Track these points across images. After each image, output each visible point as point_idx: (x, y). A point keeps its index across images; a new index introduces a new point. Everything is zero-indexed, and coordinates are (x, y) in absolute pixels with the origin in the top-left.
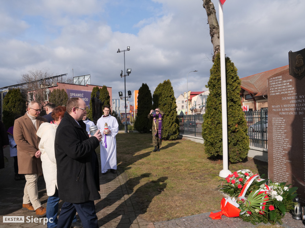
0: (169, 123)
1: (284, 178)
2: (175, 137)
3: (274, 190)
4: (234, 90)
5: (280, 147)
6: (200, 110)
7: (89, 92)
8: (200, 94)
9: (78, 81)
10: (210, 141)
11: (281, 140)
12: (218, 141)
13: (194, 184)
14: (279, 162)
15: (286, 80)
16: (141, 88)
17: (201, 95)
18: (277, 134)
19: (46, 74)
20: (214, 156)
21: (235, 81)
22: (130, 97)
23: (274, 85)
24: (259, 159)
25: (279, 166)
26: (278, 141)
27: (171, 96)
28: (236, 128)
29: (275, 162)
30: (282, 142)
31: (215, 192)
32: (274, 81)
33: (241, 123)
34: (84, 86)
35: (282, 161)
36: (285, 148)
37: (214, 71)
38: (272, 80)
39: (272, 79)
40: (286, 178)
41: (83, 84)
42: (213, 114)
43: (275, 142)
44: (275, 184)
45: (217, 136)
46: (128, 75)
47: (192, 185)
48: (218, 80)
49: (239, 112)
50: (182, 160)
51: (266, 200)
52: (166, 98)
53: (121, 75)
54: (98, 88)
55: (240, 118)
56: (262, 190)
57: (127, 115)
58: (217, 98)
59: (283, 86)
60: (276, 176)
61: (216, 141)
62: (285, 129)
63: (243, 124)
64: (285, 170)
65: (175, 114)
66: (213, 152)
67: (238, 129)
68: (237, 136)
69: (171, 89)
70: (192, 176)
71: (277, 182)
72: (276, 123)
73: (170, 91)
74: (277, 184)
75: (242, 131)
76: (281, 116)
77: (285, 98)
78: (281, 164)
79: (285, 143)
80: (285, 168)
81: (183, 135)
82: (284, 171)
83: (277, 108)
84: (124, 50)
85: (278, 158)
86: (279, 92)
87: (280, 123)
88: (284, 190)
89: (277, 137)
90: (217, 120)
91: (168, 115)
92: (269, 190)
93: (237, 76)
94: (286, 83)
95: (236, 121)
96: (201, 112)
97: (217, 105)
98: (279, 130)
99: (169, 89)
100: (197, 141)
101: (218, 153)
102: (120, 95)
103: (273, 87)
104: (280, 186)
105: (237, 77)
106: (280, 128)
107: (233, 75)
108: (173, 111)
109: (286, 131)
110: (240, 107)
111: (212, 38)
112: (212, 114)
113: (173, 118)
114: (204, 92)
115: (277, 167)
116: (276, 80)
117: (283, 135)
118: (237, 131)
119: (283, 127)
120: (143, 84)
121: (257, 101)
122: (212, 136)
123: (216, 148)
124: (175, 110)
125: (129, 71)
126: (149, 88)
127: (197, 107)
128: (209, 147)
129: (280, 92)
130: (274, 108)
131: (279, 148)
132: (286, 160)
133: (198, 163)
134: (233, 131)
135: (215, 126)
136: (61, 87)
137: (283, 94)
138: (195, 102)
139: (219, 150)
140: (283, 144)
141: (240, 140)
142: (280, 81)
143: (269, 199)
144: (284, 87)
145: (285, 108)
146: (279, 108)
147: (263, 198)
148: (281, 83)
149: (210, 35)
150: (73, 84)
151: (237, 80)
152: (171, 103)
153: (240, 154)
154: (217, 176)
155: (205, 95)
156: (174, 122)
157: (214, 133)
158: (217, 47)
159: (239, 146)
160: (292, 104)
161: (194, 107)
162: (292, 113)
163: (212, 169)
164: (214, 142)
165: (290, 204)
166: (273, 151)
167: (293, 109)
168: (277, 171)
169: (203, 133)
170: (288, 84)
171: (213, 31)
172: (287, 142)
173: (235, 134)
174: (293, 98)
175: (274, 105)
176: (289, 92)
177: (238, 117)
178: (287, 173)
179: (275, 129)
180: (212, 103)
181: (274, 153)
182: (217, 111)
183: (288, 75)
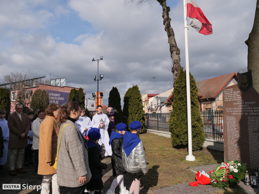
0: (137, 120)
1: (236, 158)
2: (142, 131)
3: (231, 165)
4: (194, 95)
5: (233, 137)
7: (67, 93)
9: (55, 82)
10: (176, 133)
11: (233, 132)
12: (182, 134)
13: (170, 165)
14: (232, 147)
15: (235, 91)
16: (111, 90)
17: (157, 97)
18: (230, 128)
19: (25, 75)
20: (178, 145)
21: (194, 89)
22: (102, 97)
23: (227, 94)
24: (211, 148)
25: (232, 150)
26: (231, 133)
27: (139, 98)
28: (196, 124)
29: (229, 147)
31: (187, 170)
32: (227, 92)
33: (199, 121)
34: (60, 87)
35: (234, 146)
36: (236, 137)
37: (179, 81)
38: (225, 91)
39: (225, 90)
40: (237, 158)
41: (59, 85)
42: (178, 113)
43: (229, 133)
44: (232, 162)
45: (182, 130)
46: (101, 80)
47: (168, 166)
48: (182, 88)
49: (197, 112)
50: (154, 148)
51: (227, 172)
52: (135, 100)
53: (95, 79)
54: (75, 90)
55: (198, 116)
56: (223, 166)
57: (94, 112)
58: (181, 101)
59: (233, 95)
60: (230, 157)
61: (181, 133)
62: (235, 125)
63: (200, 121)
64: (236, 153)
65: (142, 112)
66: (178, 142)
67: (197, 125)
68: (196, 130)
69: (138, 93)
70: (166, 160)
71: (232, 160)
72: (229, 120)
73: (138, 94)
74: (233, 161)
75: (200, 127)
76: (232, 116)
77: (236, 104)
78: (234, 148)
79: (236, 134)
80: (236, 152)
81: (148, 130)
82: (236, 154)
83: (230, 110)
84: (98, 60)
85: (231, 144)
86: (231, 99)
87: (232, 121)
88: (237, 165)
89: (230, 130)
90: (181, 118)
91: (136, 113)
92: (228, 165)
93: (196, 85)
94: (235, 93)
95: (195, 119)
97: (181, 107)
98: (231, 125)
99: (137, 93)
100: (164, 135)
101: (182, 143)
102: (93, 96)
103: (226, 96)
104: (235, 163)
105: (196, 86)
106: (232, 124)
107: (193, 85)
108: (140, 110)
109: (236, 126)
110: (198, 108)
111: (171, 54)
113: (140, 116)
114: (158, 94)
115: (231, 151)
116: (229, 91)
117: (235, 128)
118: (196, 127)
119: (234, 123)
120: (113, 87)
121: (202, 103)
122: (178, 130)
123: (180, 139)
124: (142, 109)
125: (102, 76)
126: (118, 91)
127: (153, 107)
128: (175, 138)
129: (232, 99)
130: (228, 110)
131: (231, 137)
132: (236, 146)
133: (167, 151)
134: (194, 126)
135: (180, 122)
136: (42, 88)
137: (234, 101)
138: (152, 103)
139: (182, 141)
140: (235, 135)
141: (199, 133)
142: (232, 92)
143: (229, 172)
144: (234, 96)
145: (235, 110)
146: (231, 110)
147: (225, 171)
149: (170, 52)
150: (51, 86)
151: (196, 89)
152: (139, 104)
153: (198, 143)
154: (184, 159)
155: (161, 97)
156: (141, 119)
157: (179, 128)
158: (176, 61)
159: (198, 138)
160: (240, 107)
161: (150, 106)
162: (240, 114)
163: (179, 155)
164: (180, 134)
165: (243, 175)
166: (227, 140)
167: (240, 111)
168: (231, 154)
169: (170, 128)
170: (237, 94)
171: (172, 48)
172: (237, 133)
173: (195, 128)
174: (241, 103)
175: (227, 108)
176: (238, 99)
177: (197, 116)
178: (238, 155)
179: (229, 125)
180: (177, 105)
181: (228, 141)
182: (181, 111)
183: (237, 88)
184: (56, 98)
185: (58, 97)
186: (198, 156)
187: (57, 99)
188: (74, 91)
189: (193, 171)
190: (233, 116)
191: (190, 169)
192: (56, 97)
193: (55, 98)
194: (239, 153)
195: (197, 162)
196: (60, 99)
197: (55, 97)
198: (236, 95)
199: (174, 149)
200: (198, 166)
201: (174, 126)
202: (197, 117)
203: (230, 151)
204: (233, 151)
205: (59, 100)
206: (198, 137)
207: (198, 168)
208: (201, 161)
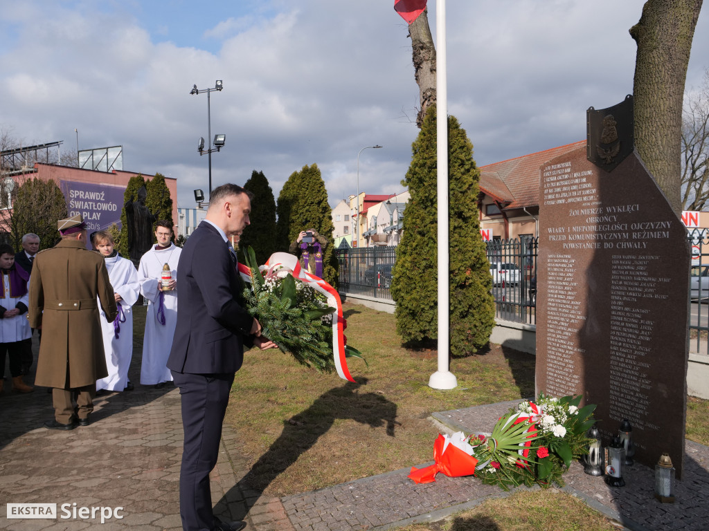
1: (569, 386)
3: (548, 413)
4: (466, 191)
5: (562, 319)
6: (384, 238)
7: (121, 190)
8: (386, 201)
9: (91, 159)
10: (410, 306)
11: (565, 304)
12: (427, 308)
13: (374, 405)
14: (560, 352)
15: (579, 171)
16: (249, 181)
17: (389, 203)
18: (556, 291)
20: (415, 340)
21: (468, 171)
23: (553, 182)
24: (514, 347)
25: (559, 361)
26: (558, 308)
27: (320, 203)
28: (467, 279)
29: (550, 352)
30: (566, 308)
31: (421, 422)
32: (554, 173)
33: (479, 268)
34: (107, 173)
35: (565, 349)
36: (573, 321)
37: (422, 146)
38: (549, 171)
39: (549, 168)
40: (572, 387)
41: (103, 168)
42: (417, 246)
43: (553, 309)
44: (550, 401)
45: (426, 296)
46: (219, 151)
47: (370, 407)
48: (429, 168)
49: (474, 242)
51: (532, 436)
52: (308, 207)
53: (201, 149)
54: (143, 180)
55: (475, 254)
56: (523, 415)
58: (426, 208)
59: (572, 185)
60: (551, 383)
61: (422, 306)
62: (573, 281)
63: (482, 268)
64: (571, 371)
66: (414, 330)
67: (470, 281)
68: (468, 295)
69: (320, 187)
70: (368, 388)
71: (555, 396)
72: (556, 267)
73: (319, 191)
74: (555, 400)
75: (480, 285)
76: (564, 251)
77: (577, 212)
78: (564, 356)
79: (573, 312)
80: (570, 366)
81: (347, 295)
82: (569, 373)
83: (559, 234)
84: (209, 89)
85: (557, 343)
86: (564, 198)
87: (564, 268)
88: (568, 414)
89: (557, 298)
90: (425, 259)
92: (537, 413)
93: (473, 160)
94: (578, 178)
95: (467, 262)
96: (387, 241)
97: (425, 226)
98: (561, 283)
99: (317, 187)
100: (379, 307)
101: (426, 335)
102: (197, 199)
103: (551, 188)
104: (561, 404)
105: (472, 163)
106: (564, 277)
107: (464, 158)
109: (575, 284)
110: (476, 230)
111: (417, 71)
112: (414, 246)
114: (395, 195)
115: (555, 364)
116: (559, 172)
117: (569, 293)
118: (470, 285)
119: (569, 277)
120: (254, 172)
121: (510, 220)
122: (415, 295)
123: (421, 323)
124: (329, 235)
125: (222, 139)
126: (268, 183)
127: (380, 231)
128: (405, 320)
129: (566, 199)
130: (552, 234)
131: (559, 321)
132: (572, 349)
133: (383, 357)
134: (462, 285)
135: (420, 273)
136: (45, 174)
137: (572, 203)
138: (376, 219)
139: (427, 328)
140: (569, 313)
141: (476, 305)
142: (567, 173)
143: (538, 434)
144: (575, 187)
145: (574, 233)
146: (562, 234)
147: (525, 432)
148: (568, 179)
149: (413, 64)
150: (79, 169)
151: (472, 170)
152: (319, 219)
153: (474, 335)
154: (424, 385)
155: (398, 202)
156: (327, 263)
157: (418, 289)
158: (429, 94)
159: (472, 318)
160: (590, 224)
161: (372, 229)
162: (589, 246)
163: (412, 370)
164: (419, 309)
165: (583, 443)
166: (547, 328)
167: (592, 237)
168: (554, 373)
169: (393, 289)
170: (584, 180)
171: (420, 53)
172: (576, 308)
173: (464, 291)
174: (593, 211)
175: (552, 226)
176: (585, 199)
177: (471, 253)
178: (575, 376)
179: (553, 280)
180: (414, 220)
181: (550, 332)
182: (426, 239)
183: (583, 160)
184: (92, 205)
185: (100, 201)
186: (471, 373)
187: (96, 207)
188: (138, 183)
189: (439, 424)
190: (567, 254)
191: (430, 418)
192: (92, 201)
193: (89, 205)
194: (580, 370)
195: (462, 393)
196: (105, 207)
197: (91, 203)
198: (580, 183)
199: (404, 351)
200: (460, 406)
201: (404, 285)
202: (473, 258)
203: (553, 364)
204: (561, 363)
205: (102, 211)
206: (473, 316)
207: (454, 415)
208: (472, 390)
